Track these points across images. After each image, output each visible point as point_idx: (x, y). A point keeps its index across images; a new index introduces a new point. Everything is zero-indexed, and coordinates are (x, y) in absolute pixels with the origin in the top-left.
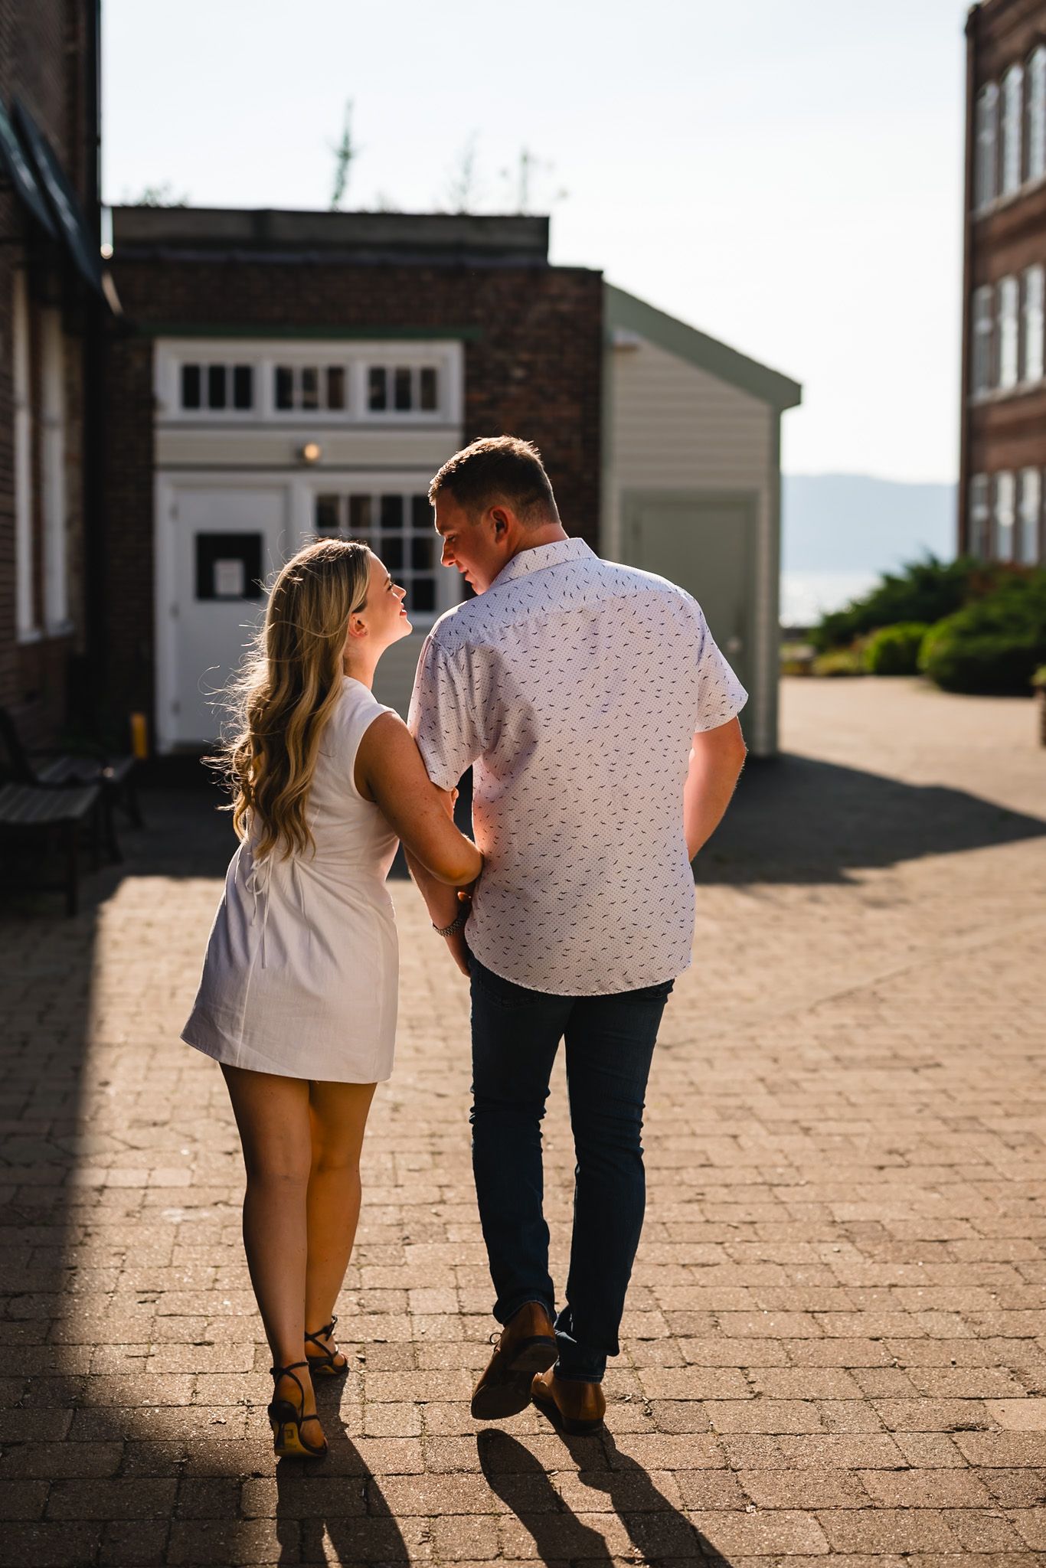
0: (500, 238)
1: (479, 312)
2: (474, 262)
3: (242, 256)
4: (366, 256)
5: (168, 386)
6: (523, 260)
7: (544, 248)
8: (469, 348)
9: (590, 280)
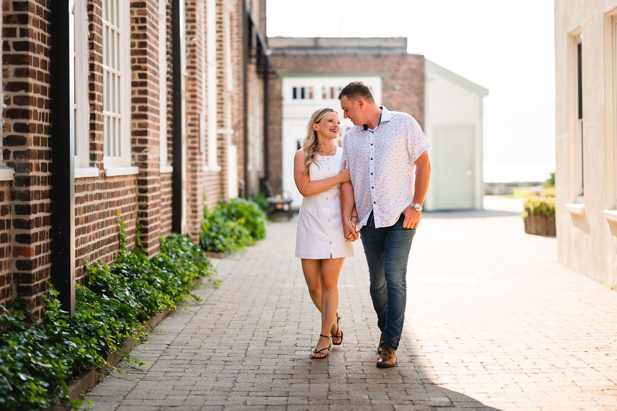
0: (391, 44)
1: (386, 68)
2: (384, 52)
3: (311, 52)
4: (350, 51)
5: (287, 93)
6: (399, 51)
7: (405, 48)
8: (383, 79)
9: (420, 58)
